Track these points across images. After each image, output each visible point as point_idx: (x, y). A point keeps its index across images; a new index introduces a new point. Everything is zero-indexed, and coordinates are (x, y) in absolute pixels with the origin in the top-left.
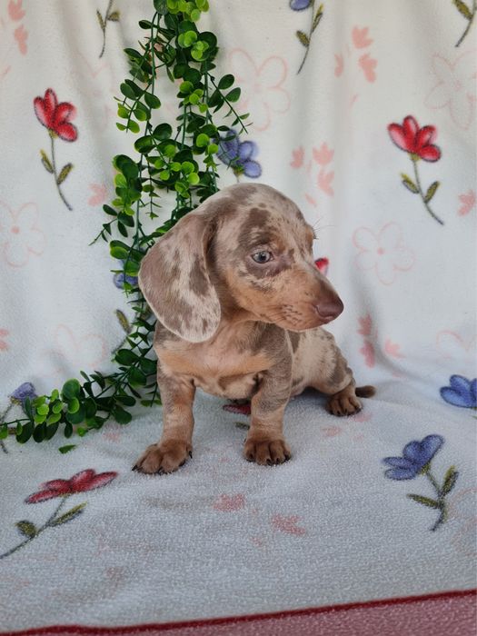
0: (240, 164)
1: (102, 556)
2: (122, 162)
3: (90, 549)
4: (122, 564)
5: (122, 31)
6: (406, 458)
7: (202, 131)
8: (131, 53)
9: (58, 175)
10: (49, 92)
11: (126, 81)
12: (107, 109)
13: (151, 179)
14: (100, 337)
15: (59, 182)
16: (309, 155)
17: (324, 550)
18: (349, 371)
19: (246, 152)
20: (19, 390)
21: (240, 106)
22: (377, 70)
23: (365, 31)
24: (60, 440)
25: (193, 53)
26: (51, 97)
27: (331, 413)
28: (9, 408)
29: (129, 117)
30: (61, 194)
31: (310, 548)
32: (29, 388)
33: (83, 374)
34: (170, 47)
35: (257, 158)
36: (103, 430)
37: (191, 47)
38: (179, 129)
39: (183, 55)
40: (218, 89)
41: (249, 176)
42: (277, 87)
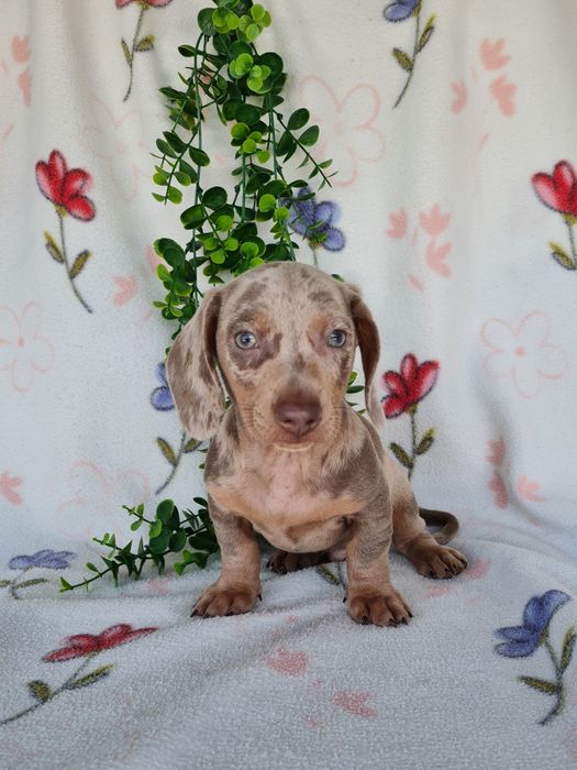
0: (321, 234)
2: (166, 246)
3: (110, 719)
7: (266, 190)
8: (169, 92)
9: (71, 265)
10: (55, 154)
11: (166, 134)
16: (414, 222)
19: (324, 216)
22: (517, 99)
23: (500, 45)
25: (250, 84)
26: (58, 162)
29: (167, 183)
30: (76, 292)
34: (220, 77)
35: (339, 224)
37: (247, 76)
38: (237, 189)
39: (239, 87)
40: (287, 130)
41: (329, 249)
42: (366, 126)
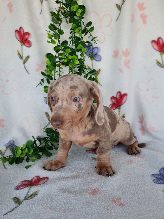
0: (93, 56)
1: (47, 213)
2: (49, 55)
4: (55, 216)
5: (49, 4)
6: (161, 174)
7: (79, 43)
8: (52, 13)
9: (24, 60)
10: (21, 28)
11: (51, 24)
12: (42, 34)
13: (59, 62)
14: (39, 122)
15: (24, 63)
16: (120, 53)
17: (133, 213)
18: (135, 137)
19: (95, 51)
20: (9, 143)
21: (94, 34)
22: (147, 19)
23: (143, 4)
24: (25, 163)
25: (77, 14)
26: (22, 30)
27: (129, 154)
28: (6, 151)
29: (51, 38)
30: (25, 67)
31: (127, 212)
32: (12, 142)
33: (33, 137)
34: (67, 11)
35: (100, 54)
36: (41, 159)
37: (76, 11)
38: (70, 42)
39: (72, 14)
40: (85, 27)
41: (96, 61)
42: (108, 26)
